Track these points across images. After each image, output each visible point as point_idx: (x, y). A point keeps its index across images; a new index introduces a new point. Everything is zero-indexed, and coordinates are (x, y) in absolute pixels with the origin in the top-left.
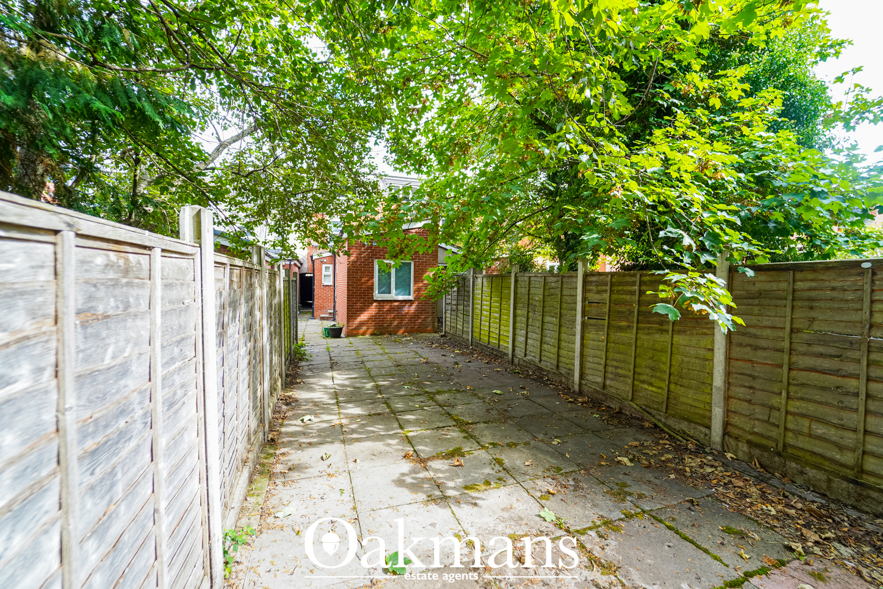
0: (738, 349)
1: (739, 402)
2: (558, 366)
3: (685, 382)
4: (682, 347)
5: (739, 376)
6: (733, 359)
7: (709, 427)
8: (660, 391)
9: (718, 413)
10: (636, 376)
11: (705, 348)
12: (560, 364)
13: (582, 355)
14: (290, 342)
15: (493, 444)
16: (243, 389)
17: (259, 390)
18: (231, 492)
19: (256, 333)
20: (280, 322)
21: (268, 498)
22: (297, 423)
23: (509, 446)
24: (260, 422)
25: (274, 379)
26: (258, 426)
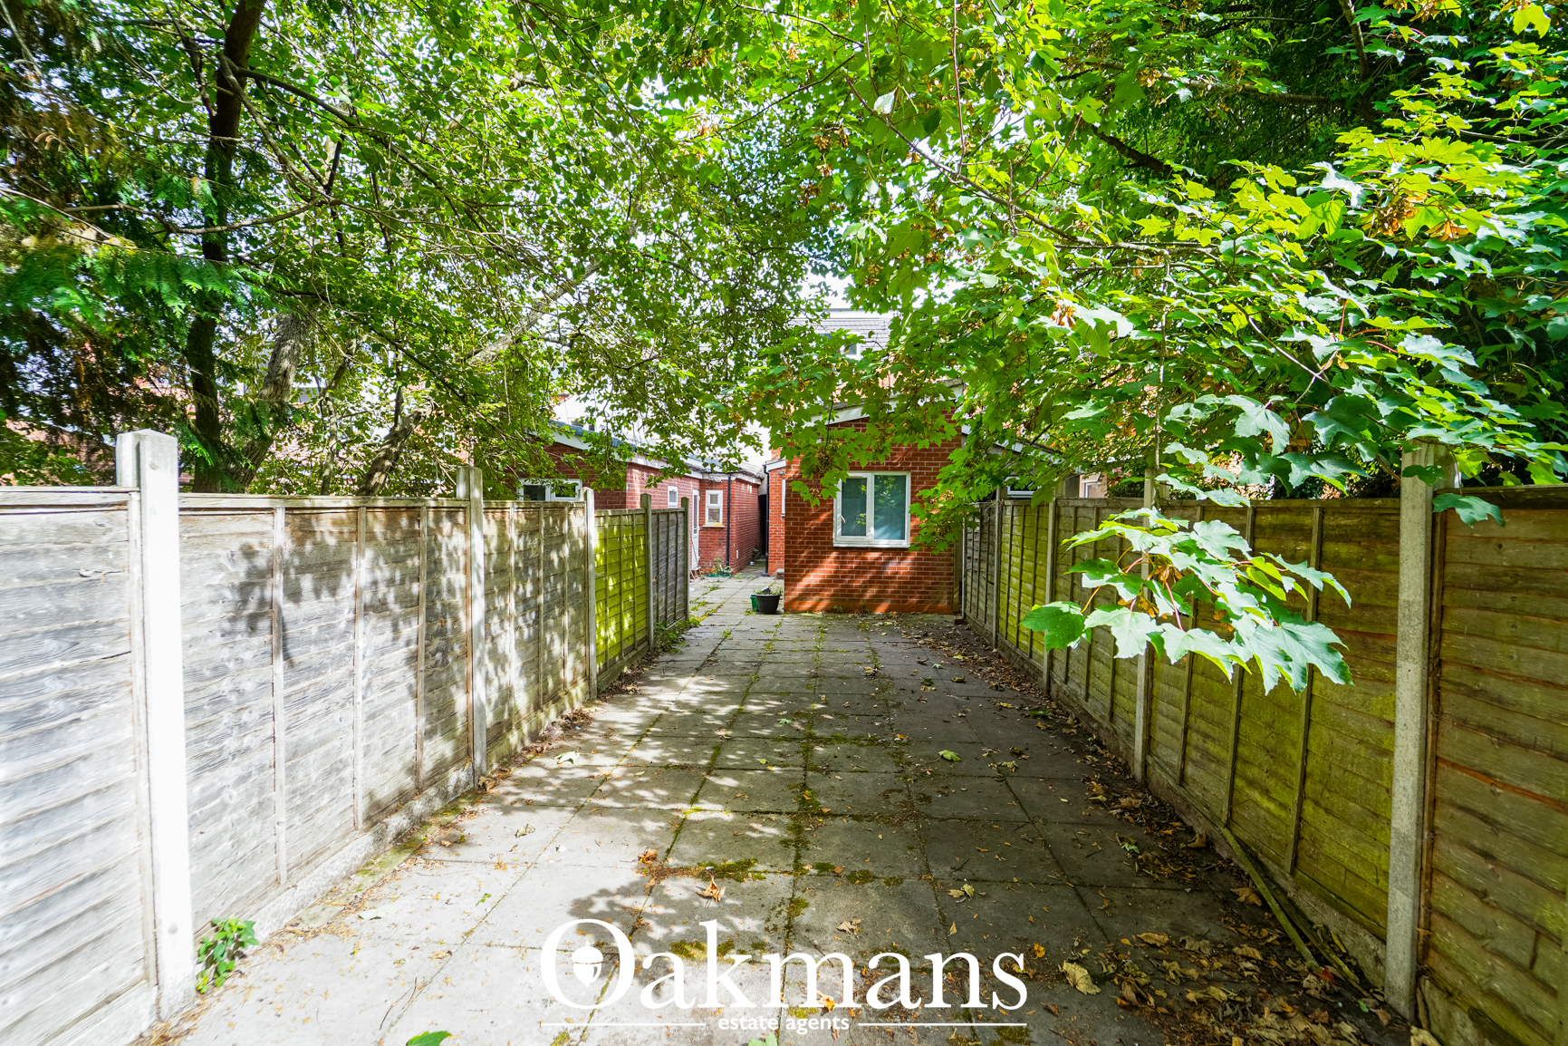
0: (1457, 734)
1: (1458, 891)
2: (1112, 714)
3: (1337, 802)
4: (1332, 708)
5: (1459, 814)
6: (1445, 761)
7: (1383, 940)
8: (1283, 814)
9: (1401, 906)
10: (1239, 766)
11: (1381, 720)
12: (1117, 711)
13: (1149, 696)
14: (647, 618)
15: (823, 868)
16: (388, 699)
17: (461, 702)
18: (309, 861)
19: (450, 609)
20: (586, 587)
21: (384, 881)
22: (550, 762)
23: (852, 878)
24: (464, 754)
25: (559, 683)
26: (457, 760)
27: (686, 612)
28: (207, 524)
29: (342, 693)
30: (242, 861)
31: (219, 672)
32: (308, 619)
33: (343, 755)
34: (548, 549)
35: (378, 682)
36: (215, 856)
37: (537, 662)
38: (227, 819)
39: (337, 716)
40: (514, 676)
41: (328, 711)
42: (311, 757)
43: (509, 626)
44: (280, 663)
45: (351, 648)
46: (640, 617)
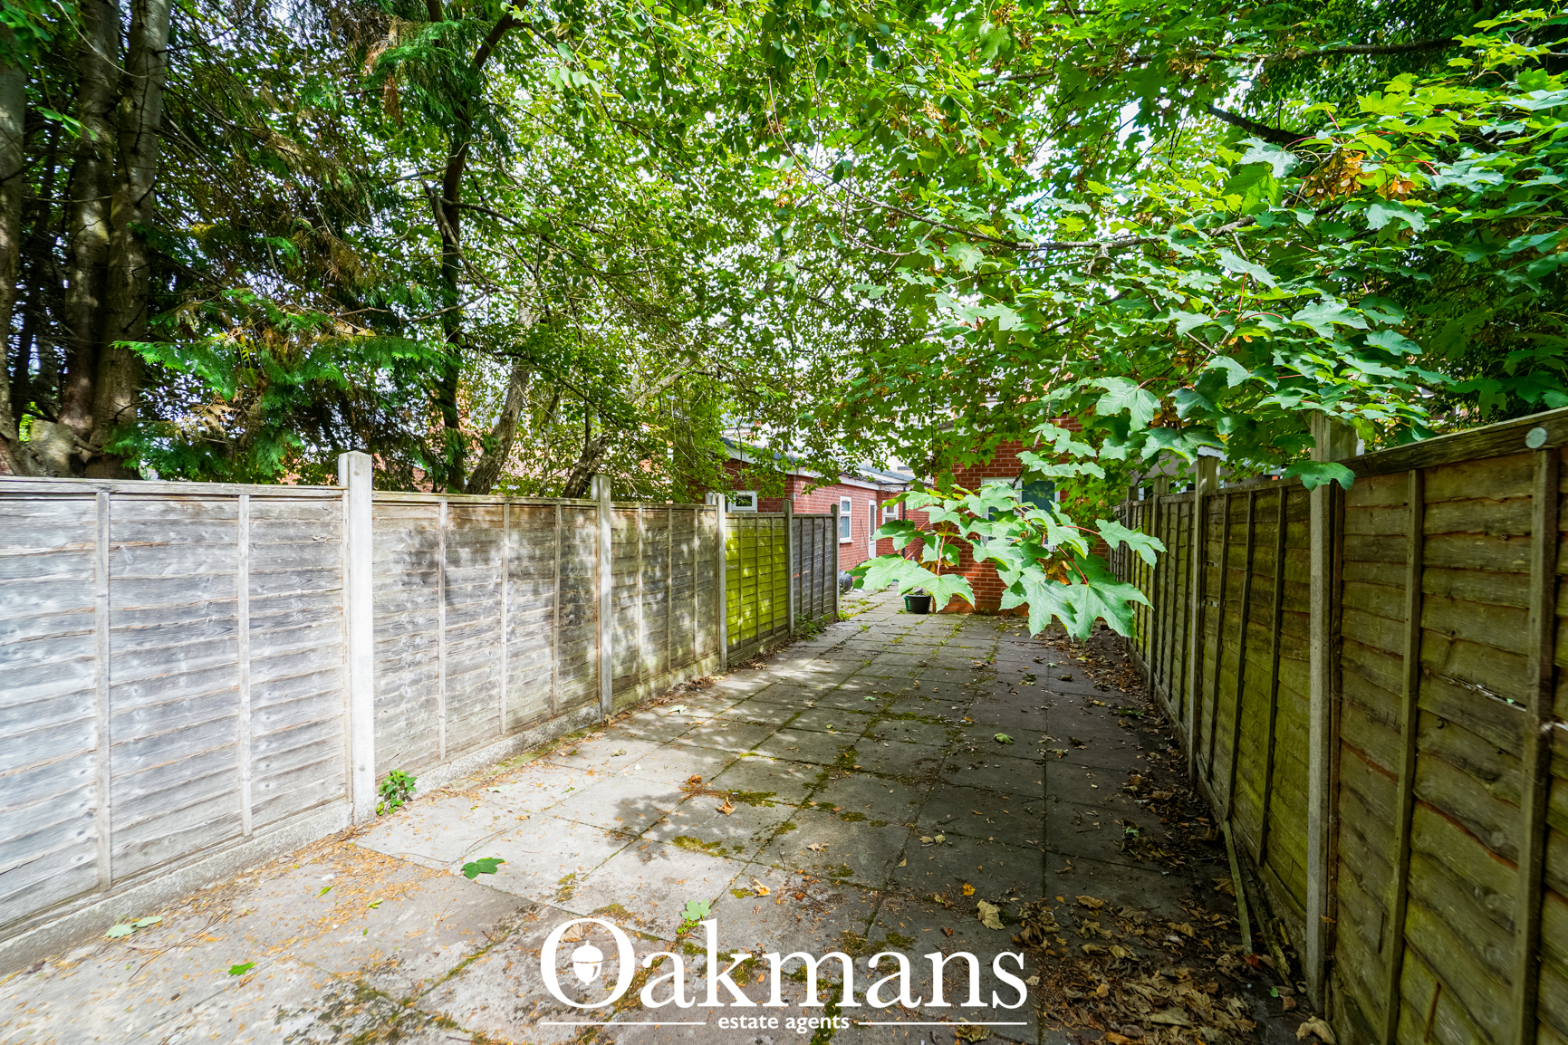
2: (1181, 713)
8: (1260, 805)
12: (1184, 710)
14: (788, 608)
15: (824, 806)
16: (528, 644)
17: (591, 654)
18: (464, 748)
19: (583, 582)
20: (717, 575)
21: (513, 772)
22: (662, 711)
23: (843, 817)
24: (593, 695)
25: (688, 652)
26: (587, 698)
27: (835, 608)
28: (394, 512)
29: (490, 635)
30: (413, 738)
31: (400, 608)
32: (466, 580)
33: (492, 679)
34: (677, 543)
35: (520, 630)
36: (394, 729)
37: (666, 634)
38: (403, 706)
39: (487, 651)
40: (641, 638)
41: (480, 646)
42: (467, 676)
43: (639, 601)
44: (442, 608)
45: (499, 603)
46: (780, 607)
